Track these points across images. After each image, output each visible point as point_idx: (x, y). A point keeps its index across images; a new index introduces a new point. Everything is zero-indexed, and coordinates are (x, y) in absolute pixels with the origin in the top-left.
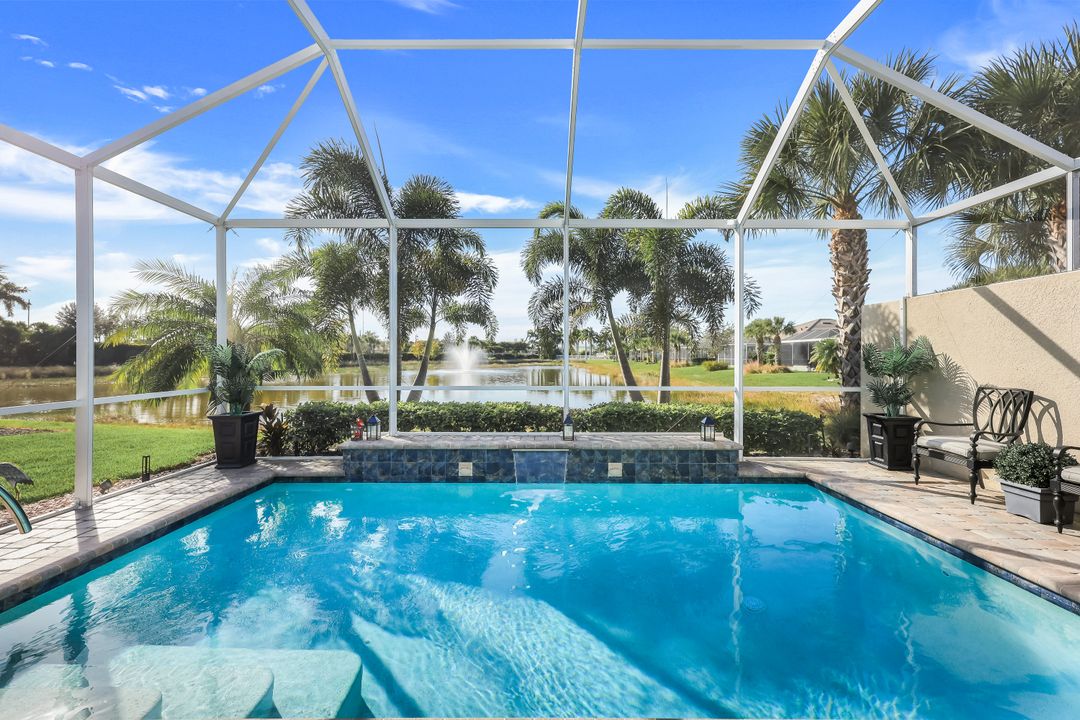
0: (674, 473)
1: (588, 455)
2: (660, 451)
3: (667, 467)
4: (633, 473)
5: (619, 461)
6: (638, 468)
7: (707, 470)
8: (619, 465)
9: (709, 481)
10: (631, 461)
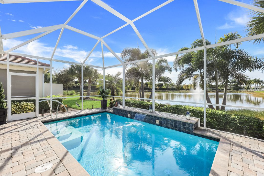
0: (173, 126)
1: (152, 117)
2: (169, 119)
3: (171, 124)
4: (162, 124)
5: (158, 120)
6: (163, 123)
7: (183, 128)
8: (158, 121)
9: (183, 132)
10: (161, 121)
